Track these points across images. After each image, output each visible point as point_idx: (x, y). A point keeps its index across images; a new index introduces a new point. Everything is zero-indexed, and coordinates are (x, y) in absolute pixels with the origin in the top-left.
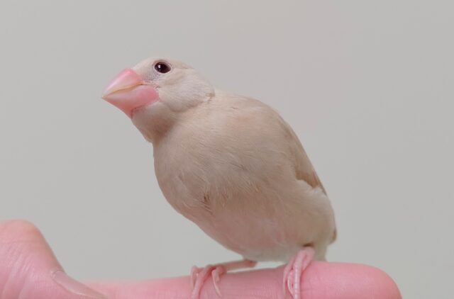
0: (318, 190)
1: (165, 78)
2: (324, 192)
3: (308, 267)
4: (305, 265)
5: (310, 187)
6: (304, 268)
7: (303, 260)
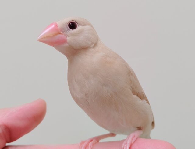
0: (144, 101)
1: (72, 32)
2: (148, 102)
3: (134, 142)
4: (133, 141)
5: (140, 99)
6: (132, 143)
7: (133, 139)
